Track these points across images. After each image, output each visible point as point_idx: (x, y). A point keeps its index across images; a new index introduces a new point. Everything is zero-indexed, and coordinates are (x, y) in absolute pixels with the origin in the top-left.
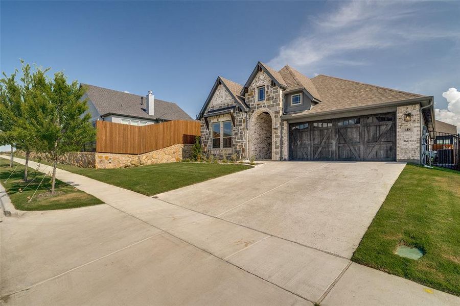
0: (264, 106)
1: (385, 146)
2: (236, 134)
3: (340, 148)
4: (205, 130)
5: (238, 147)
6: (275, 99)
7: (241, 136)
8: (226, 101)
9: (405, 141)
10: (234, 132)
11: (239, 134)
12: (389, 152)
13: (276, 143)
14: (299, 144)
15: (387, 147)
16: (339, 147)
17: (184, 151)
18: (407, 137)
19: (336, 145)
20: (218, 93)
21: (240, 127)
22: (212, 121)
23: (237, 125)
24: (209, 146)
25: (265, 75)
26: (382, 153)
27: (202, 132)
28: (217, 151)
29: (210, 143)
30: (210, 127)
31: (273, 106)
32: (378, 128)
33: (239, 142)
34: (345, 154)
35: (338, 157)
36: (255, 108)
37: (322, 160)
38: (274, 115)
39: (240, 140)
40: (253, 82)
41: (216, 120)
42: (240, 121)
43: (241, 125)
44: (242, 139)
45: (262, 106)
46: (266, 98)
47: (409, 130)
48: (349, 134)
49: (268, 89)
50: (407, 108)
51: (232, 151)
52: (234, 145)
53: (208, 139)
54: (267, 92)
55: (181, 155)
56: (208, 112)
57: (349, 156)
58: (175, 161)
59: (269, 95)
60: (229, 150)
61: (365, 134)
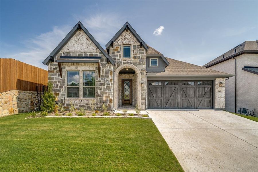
0: (130, 63)
1: (207, 100)
2: (102, 85)
3: (183, 101)
4: (57, 77)
5: (104, 97)
6: (141, 58)
7: (107, 87)
8: (88, 50)
9: (219, 98)
10: (99, 83)
11: (106, 86)
12: (209, 103)
13: (142, 95)
14: (154, 96)
15: (208, 100)
16: (182, 99)
17: (19, 100)
18: (220, 95)
19: (180, 99)
20: (76, 39)
21: (106, 79)
22: (67, 68)
23: (103, 76)
24: (63, 95)
25: (131, 35)
26: (206, 104)
27: (50, 79)
28: (74, 101)
29: (64, 91)
30: (63, 74)
31: (139, 64)
32: (204, 89)
33: (106, 93)
34: (186, 104)
35: (182, 106)
36: (121, 63)
37: (171, 109)
38: (140, 71)
39: (107, 91)
40: (118, 39)
41: (73, 67)
42: (107, 73)
43: (108, 77)
44: (109, 90)
45: (128, 63)
46: (132, 56)
47: (220, 91)
48: (188, 91)
49: (134, 48)
50: (220, 79)
51: (97, 101)
52: (99, 96)
53: (61, 87)
54: (133, 51)
55: (16, 105)
56: (61, 57)
57: (188, 106)
58: (8, 114)
59: (136, 54)
60: (92, 101)
61: (197, 92)
